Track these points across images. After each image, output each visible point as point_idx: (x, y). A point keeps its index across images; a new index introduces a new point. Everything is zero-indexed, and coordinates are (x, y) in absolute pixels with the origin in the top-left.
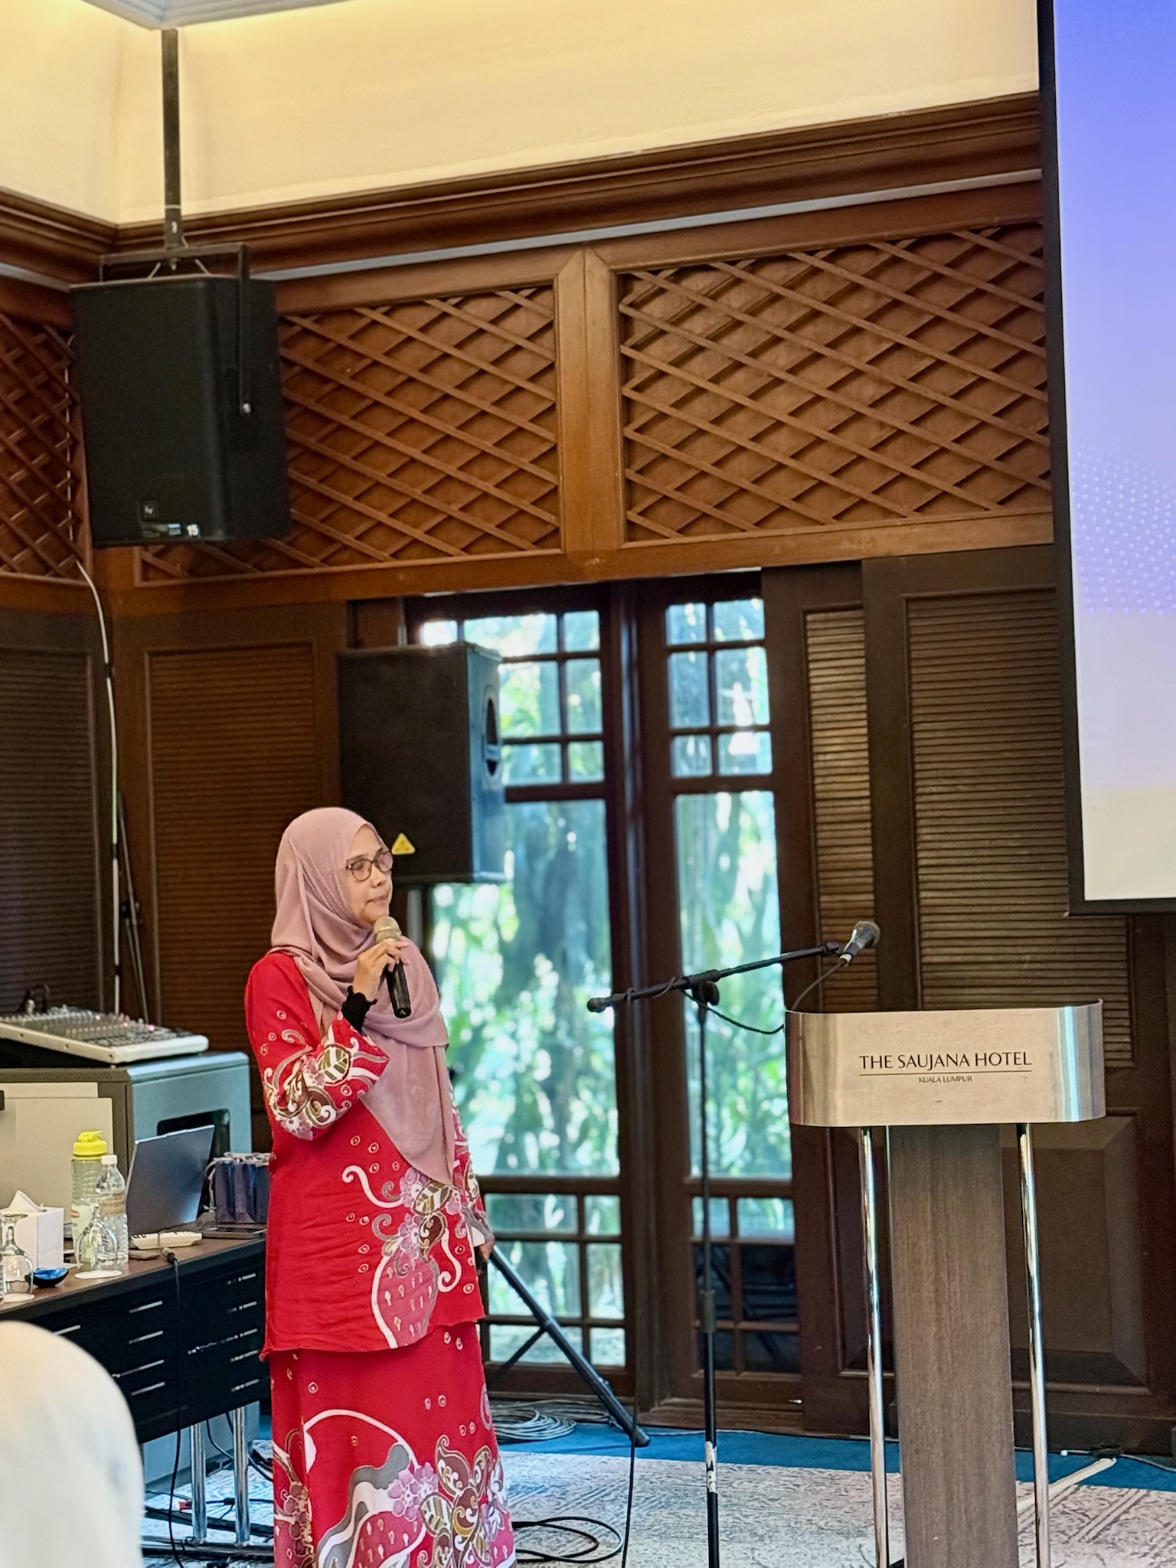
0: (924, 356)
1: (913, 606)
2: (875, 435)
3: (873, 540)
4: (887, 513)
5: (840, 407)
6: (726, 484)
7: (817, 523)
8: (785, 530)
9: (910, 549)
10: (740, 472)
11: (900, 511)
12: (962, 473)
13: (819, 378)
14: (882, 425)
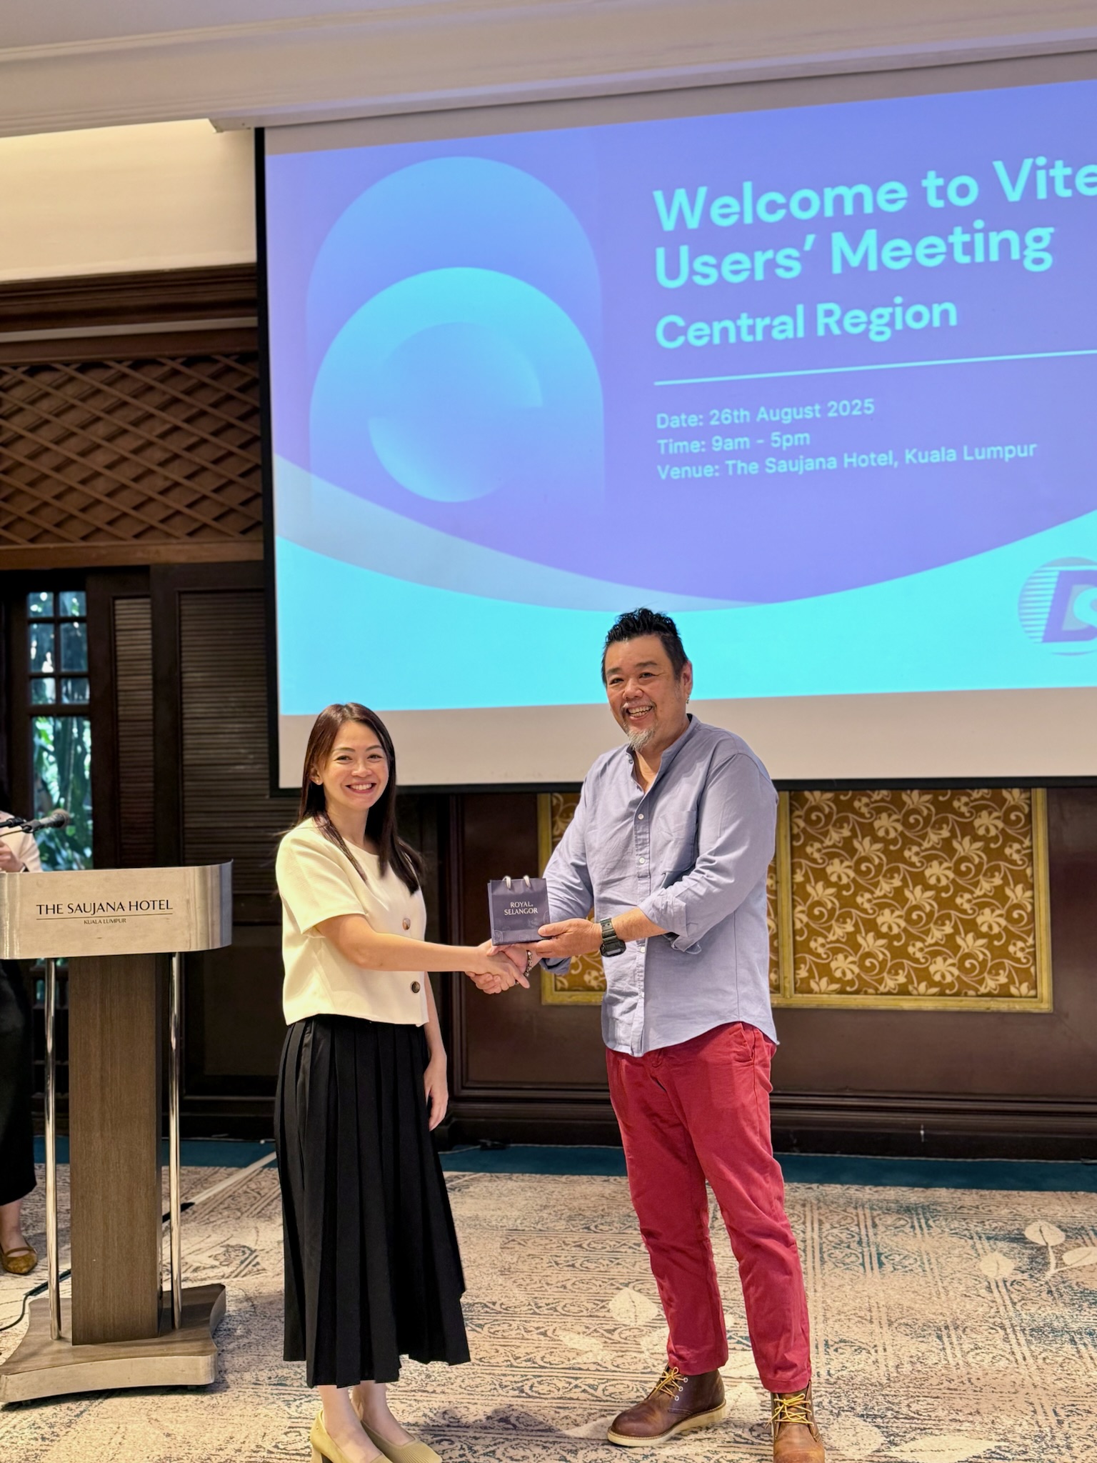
0: (193, 435)
1: (183, 596)
2: (162, 484)
3: (157, 552)
4: (168, 535)
5: (138, 464)
6: (61, 511)
7: (121, 539)
8: (101, 543)
9: (182, 559)
10: (71, 504)
11: (177, 534)
12: (217, 511)
13: (124, 446)
14: (166, 478)
